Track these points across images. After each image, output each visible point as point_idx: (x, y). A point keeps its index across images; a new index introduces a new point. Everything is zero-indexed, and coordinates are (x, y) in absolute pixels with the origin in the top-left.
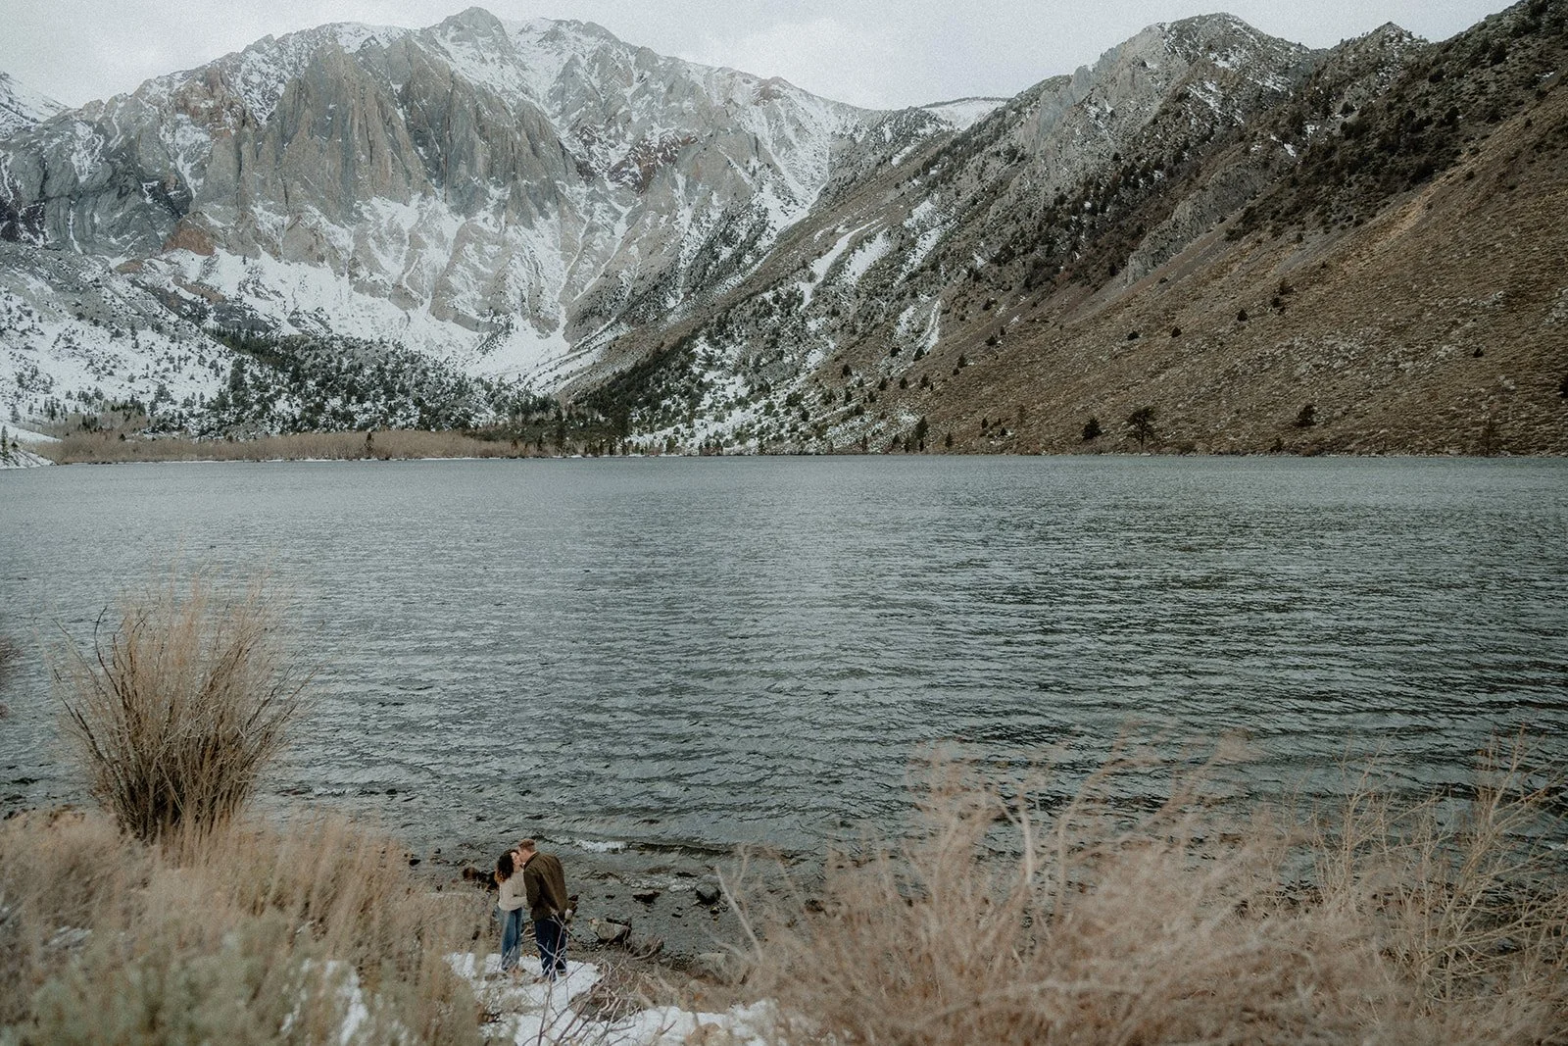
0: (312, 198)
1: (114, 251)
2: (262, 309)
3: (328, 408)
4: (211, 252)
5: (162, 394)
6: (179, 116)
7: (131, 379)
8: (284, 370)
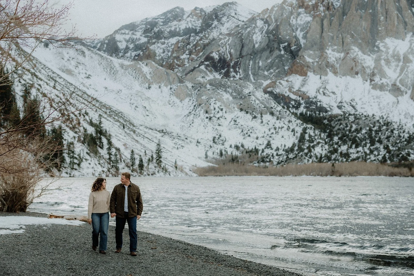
0: (355, 42)
1: (266, 78)
2: (325, 101)
3: (339, 151)
4: (305, 74)
5: (269, 145)
6: (300, 10)
7: (257, 138)
8: (325, 132)
